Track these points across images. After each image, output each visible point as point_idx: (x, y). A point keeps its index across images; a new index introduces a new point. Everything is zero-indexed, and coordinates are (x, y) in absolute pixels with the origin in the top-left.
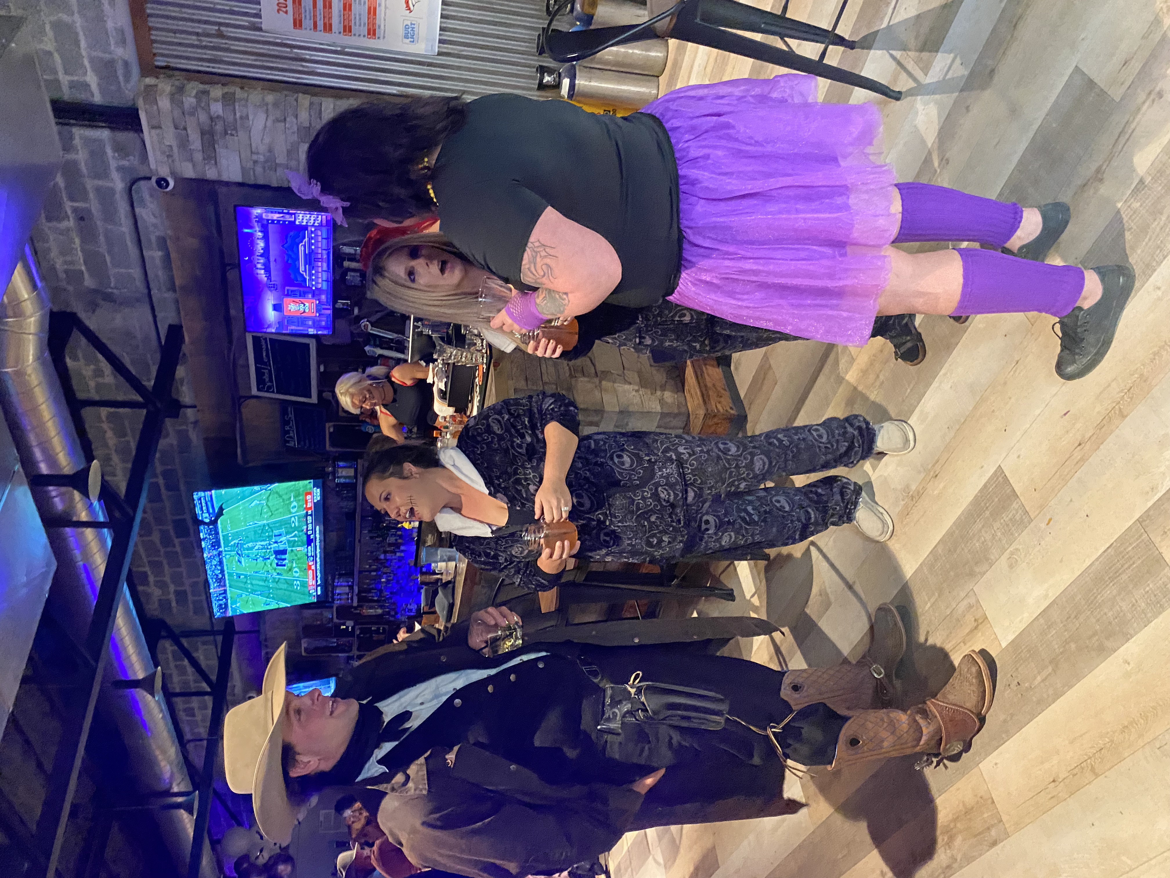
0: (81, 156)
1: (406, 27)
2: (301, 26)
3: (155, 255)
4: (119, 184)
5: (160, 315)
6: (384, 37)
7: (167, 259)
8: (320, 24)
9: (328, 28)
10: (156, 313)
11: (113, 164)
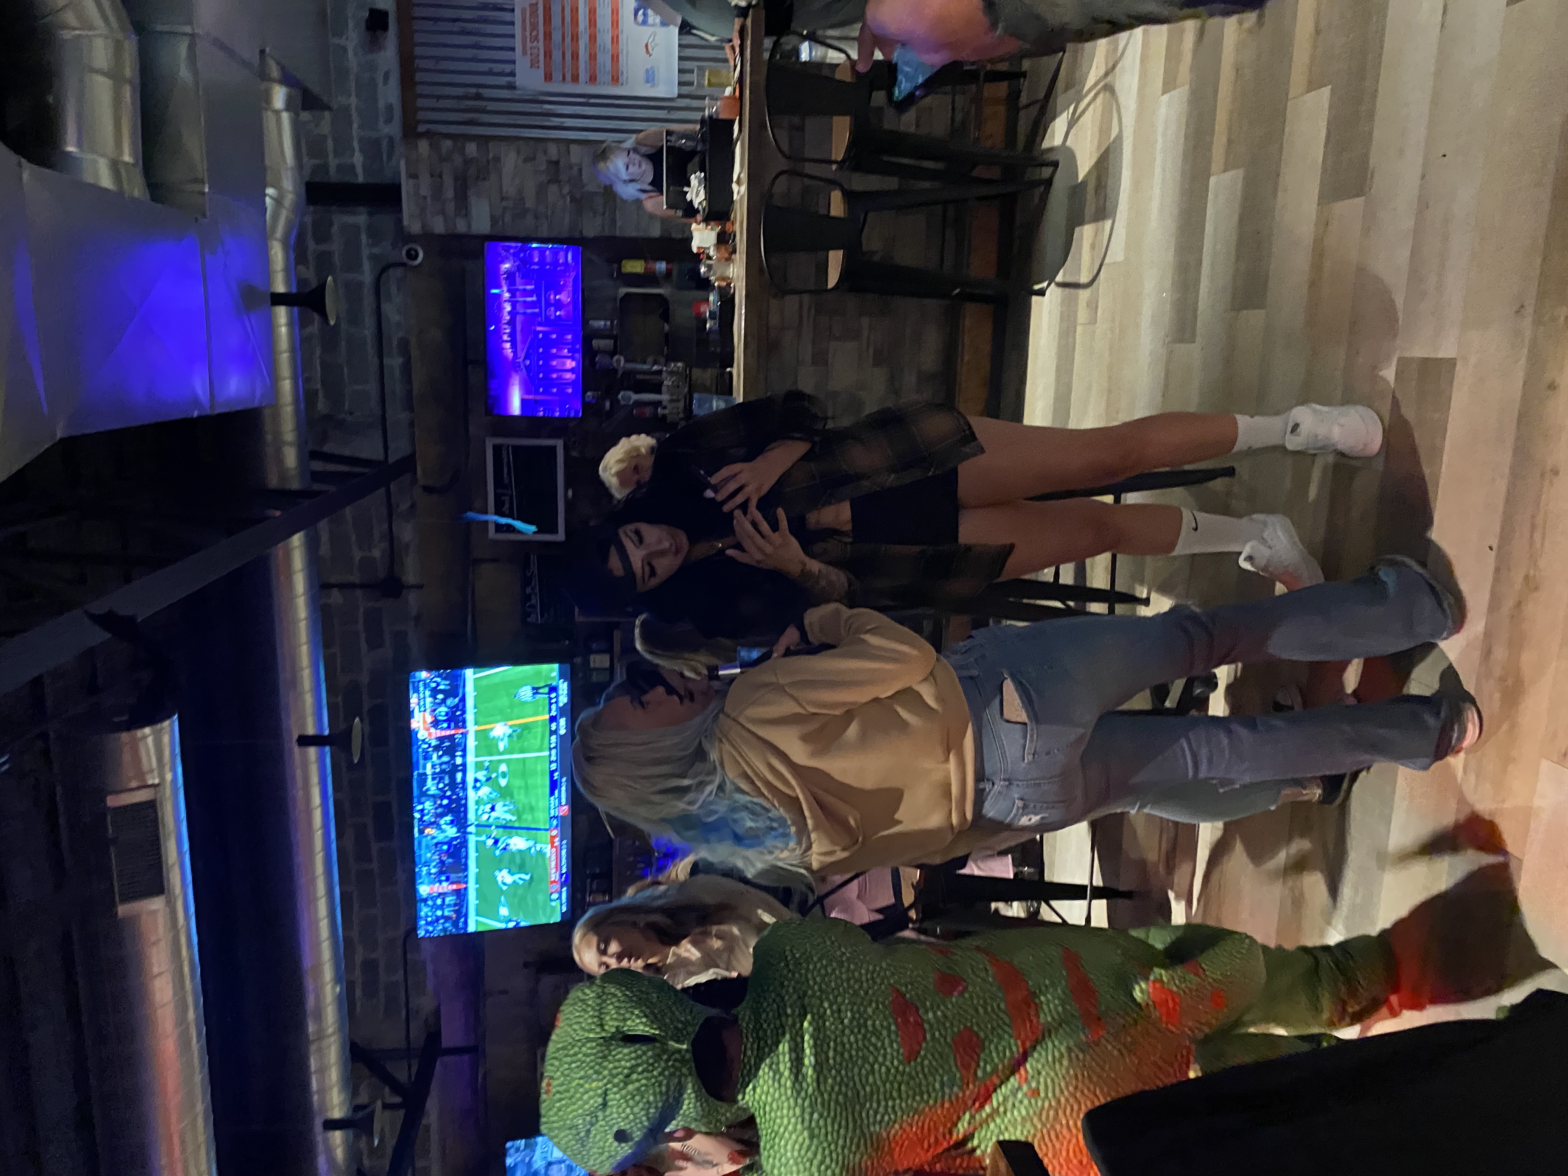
0: (336, 246)
1: (647, 71)
2: (551, 79)
3: (394, 362)
4: (367, 276)
5: (392, 446)
6: (627, 83)
7: (407, 368)
8: (568, 77)
9: (575, 79)
10: (389, 444)
11: (365, 252)
